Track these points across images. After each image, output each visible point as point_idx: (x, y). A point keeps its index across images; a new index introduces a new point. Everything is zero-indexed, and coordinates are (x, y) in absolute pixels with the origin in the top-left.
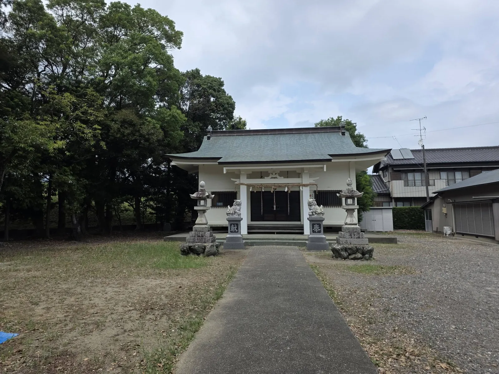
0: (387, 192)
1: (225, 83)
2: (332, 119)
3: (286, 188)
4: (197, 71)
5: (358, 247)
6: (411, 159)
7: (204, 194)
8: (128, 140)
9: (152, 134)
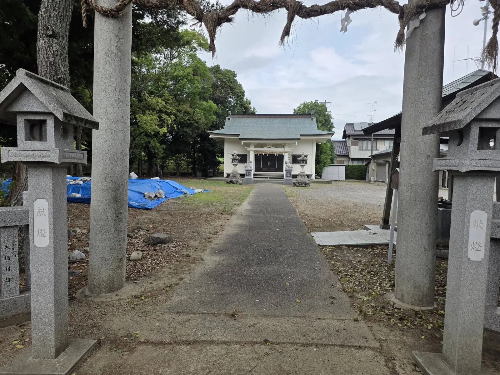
0: (348, 154)
1: (237, 75)
2: (312, 102)
3: (276, 153)
4: (218, 67)
5: (304, 182)
7: (236, 157)
8: (187, 123)
9: (199, 119)
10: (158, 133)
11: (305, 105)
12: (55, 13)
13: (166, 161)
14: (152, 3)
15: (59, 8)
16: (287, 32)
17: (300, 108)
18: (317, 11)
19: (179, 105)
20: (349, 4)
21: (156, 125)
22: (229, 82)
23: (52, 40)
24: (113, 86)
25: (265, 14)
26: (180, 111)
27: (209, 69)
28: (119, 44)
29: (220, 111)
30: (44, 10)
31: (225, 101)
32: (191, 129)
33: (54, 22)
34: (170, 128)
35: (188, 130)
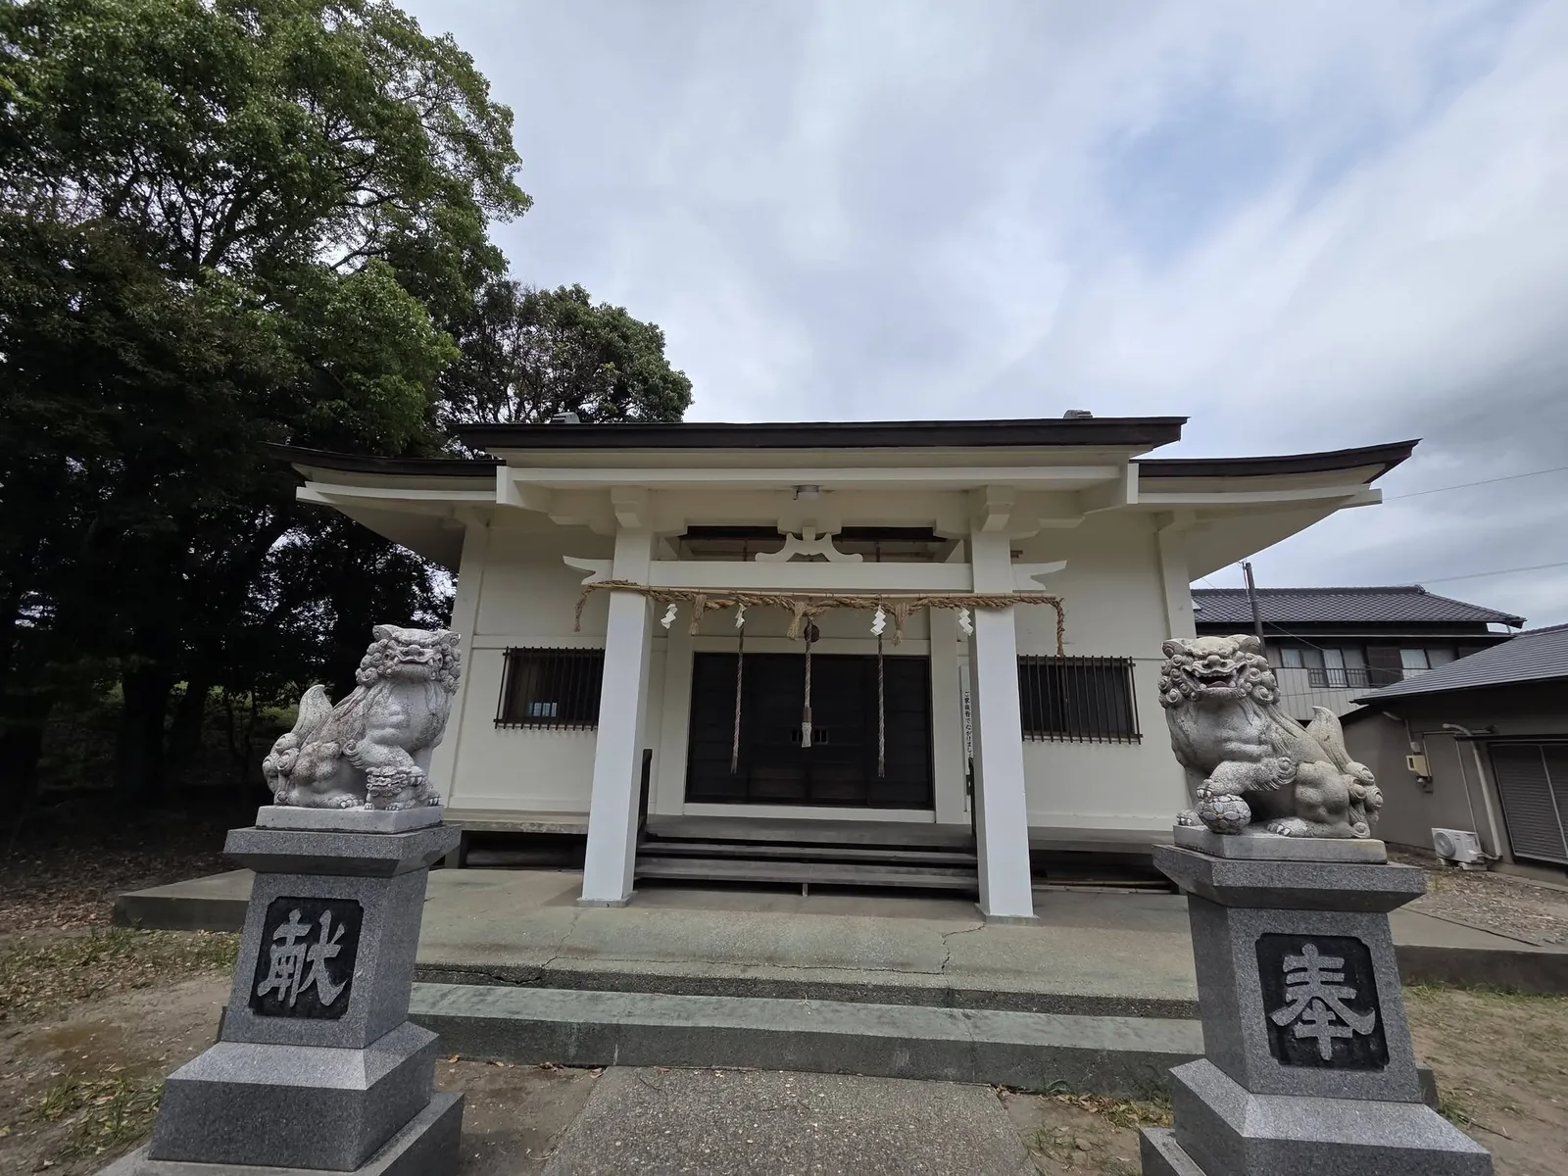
3: (880, 615)
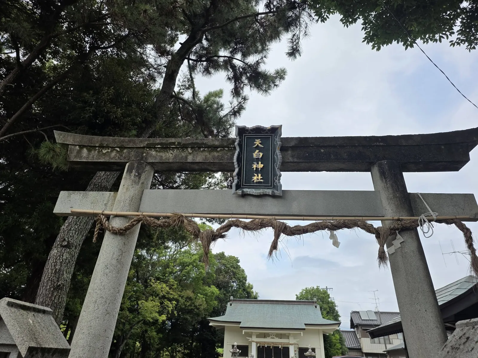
0: (359, 348)
1: (240, 261)
2: (313, 287)
3: (280, 345)
4: (223, 253)
6: (375, 320)
7: (236, 350)
8: (188, 309)
9: (201, 305)
10: (157, 320)
11: (307, 291)
12: (75, 227)
13: (161, 353)
14: (156, 224)
15: (80, 223)
16: (274, 246)
17: (302, 294)
18: (300, 230)
19: (182, 290)
20: (328, 225)
21: (156, 312)
22: (232, 267)
23: (65, 250)
24: (104, 297)
25: (254, 231)
26: (182, 297)
27: (215, 256)
28: (120, 257)
29: (222, 296)
30: (66, 225)
31: (228, 285)
32: (192, 315)
33: (72, 234)
34: (170, 314)
35: (188, 317)
